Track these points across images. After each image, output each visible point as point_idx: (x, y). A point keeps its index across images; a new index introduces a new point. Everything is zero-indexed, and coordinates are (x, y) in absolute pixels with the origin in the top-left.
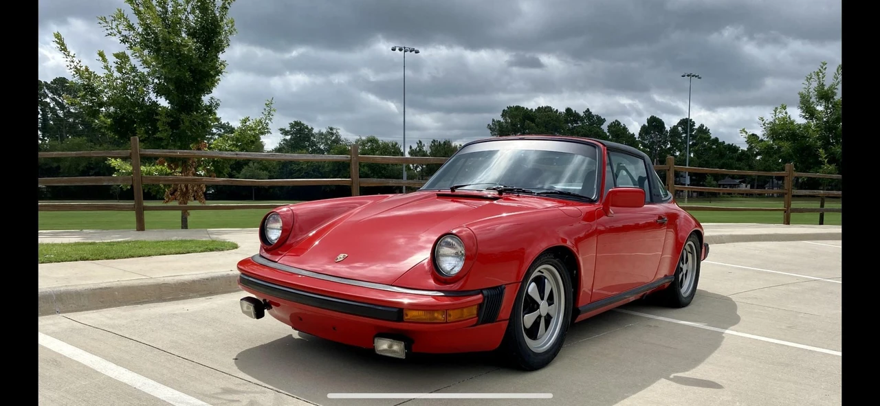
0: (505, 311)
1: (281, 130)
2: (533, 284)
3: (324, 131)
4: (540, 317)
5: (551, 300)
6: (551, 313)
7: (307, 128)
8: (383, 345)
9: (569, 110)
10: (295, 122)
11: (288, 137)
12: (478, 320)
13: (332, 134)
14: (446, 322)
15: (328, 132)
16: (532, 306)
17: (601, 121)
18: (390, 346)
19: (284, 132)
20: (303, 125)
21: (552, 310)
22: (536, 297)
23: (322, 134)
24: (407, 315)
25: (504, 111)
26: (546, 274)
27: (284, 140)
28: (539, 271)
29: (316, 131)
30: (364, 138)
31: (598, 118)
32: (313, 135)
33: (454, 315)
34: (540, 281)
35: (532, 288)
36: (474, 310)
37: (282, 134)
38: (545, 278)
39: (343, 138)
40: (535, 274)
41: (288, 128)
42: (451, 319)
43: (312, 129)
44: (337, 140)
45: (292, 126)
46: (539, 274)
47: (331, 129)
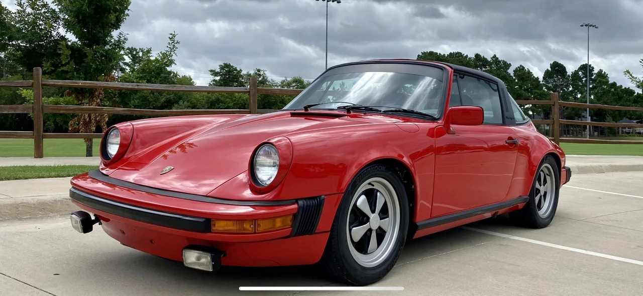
0: (325, 222)
1: (211, 71)
2: (363, 197)
3: (252, 72)
4: (370, 230)
5: (384, 213)
6: (384, 228)
7: (236, 70)
8: (192, 258)
9: (477, 56)
10: (225, 64)
11: (218, 78)
12: (292, 231)
13: (260, 75)
14: (255, 233)
15: (256, 73)
16: (360, 218)
17: (507, 66)
18: (199, 259)
19: (214, 73)
20: (232, 67)
21: (386, 224)
22: (366, 209)
23: (250, 75)
24: (215, 225)
25: (419, 56)
26: (377, 187)
27: (214, 80)
28: (370, 184)
29: (244, 72)
30: (289, 79)
31: (505, 63)
32: (241, 76)
33: (264, 226)
34: (371, 195)
35: (361, 202)
36: (289, 221)
37: (212, 75)
38: (378, 191)
39: (269, 79)
40: (364, 186)
41: (218, 70)
42: (261, 229)
43: (241, 70)
44: (264, 81)
45: (222, 68)
46: (371, 187)
47: (259, 71)
